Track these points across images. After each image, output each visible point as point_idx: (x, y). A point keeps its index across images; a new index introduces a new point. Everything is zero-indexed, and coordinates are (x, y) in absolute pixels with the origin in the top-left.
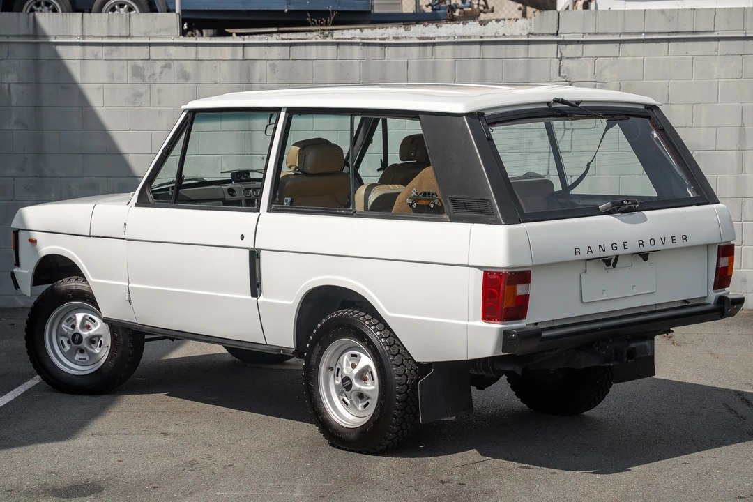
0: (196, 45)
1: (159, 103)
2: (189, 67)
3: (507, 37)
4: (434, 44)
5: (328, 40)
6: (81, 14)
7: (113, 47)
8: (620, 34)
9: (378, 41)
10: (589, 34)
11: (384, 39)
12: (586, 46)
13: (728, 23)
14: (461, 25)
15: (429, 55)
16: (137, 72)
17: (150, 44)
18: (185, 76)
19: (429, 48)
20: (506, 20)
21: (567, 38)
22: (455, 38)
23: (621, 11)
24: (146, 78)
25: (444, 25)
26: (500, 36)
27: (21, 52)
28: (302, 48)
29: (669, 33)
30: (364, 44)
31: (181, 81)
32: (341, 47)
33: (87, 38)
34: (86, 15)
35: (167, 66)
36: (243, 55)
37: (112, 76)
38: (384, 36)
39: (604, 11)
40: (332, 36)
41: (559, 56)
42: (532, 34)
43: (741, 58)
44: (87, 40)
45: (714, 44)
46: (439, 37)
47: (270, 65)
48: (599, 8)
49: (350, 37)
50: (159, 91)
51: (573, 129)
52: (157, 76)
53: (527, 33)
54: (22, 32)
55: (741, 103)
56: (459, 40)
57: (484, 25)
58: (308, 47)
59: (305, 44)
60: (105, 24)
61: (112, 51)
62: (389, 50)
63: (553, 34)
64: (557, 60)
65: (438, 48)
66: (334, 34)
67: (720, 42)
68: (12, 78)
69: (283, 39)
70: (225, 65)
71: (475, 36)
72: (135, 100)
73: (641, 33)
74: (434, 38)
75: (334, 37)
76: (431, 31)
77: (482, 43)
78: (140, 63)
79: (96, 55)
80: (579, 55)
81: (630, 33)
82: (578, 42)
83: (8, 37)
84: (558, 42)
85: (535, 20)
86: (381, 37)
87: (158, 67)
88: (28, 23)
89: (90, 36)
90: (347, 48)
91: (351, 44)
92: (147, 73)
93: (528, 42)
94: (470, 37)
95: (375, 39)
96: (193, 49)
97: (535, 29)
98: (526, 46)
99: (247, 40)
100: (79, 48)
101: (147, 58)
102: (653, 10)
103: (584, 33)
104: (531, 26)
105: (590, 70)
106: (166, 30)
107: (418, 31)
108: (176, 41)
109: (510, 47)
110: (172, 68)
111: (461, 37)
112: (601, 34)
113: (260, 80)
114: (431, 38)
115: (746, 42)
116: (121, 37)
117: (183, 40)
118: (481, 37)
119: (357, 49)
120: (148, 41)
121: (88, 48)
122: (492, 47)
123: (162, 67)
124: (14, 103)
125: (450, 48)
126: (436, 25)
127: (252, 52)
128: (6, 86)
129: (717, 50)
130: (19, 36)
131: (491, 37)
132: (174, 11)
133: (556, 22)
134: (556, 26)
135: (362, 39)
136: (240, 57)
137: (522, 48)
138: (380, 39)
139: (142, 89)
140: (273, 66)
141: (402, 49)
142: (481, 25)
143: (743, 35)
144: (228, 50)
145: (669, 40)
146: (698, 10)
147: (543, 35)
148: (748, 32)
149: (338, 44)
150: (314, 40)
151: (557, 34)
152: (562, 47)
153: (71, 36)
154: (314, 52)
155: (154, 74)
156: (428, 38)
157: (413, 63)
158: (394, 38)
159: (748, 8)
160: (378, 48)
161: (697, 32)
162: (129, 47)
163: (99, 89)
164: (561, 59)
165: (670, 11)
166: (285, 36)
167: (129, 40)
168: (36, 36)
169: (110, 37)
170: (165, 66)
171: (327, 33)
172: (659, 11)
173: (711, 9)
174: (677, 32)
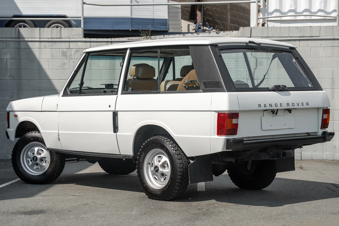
0: (90, 42)
1: (73, 67)
6: (39, 28)
7: (53, 43)
8: (278, 37)
13: (326, 33)
16: (64, 54)
17: (70, 42)
20: (228, 31)
23: (279, 27)
24: (68, 56)
25: (200, 34)
27: (12, 45)
29: (300, 37)
33: (42, 39)
34: (42, 29)
35: (77, 51)
37: (52, 56)
39: (271, 27)
40: (151, 38)
42: (240, 37)
43: (332, 48)
44: (42, 40)
45: (320, 41)
48: (269, 26)
49: (159, 39)
50: (74, 62)
51: (258, 79)
52: (73, 56)
54: (13, 36)
55: (332, 68)
57: (218, 34)
60: (50, 33)
61: (53, 44)
63: (249, 37)
66: (152, 38)
67: (323, 41)
68: (8, 56)
69: (129, 39)
72: (63, 66)
73: (287, 37)
78: (65, 50)
79: (46, 46)
81: (283, 37)
83: (7, 38)
85: (240, 31)
87: (73, 52)
88: (16, 32)
92: (68, 54)
96: (89, 44)
97: (241, 35)
99: (113, 40)
100: (38, 43)
101: (68, 47)
102: (293, 27)
103: (263, 37)
104: (239, 34)
106: (77, 35)
107: (189, 36)
108: (81, 40)
110: (80, 52)
112: (270, 37)
115: (334, 41)
116: (57, 38)
117: (84, 39)
120: (69, 40)
121: (42, 43)
123: (75, 52)
124: (9, 68)
126: (197, 34)
128: (5, 60)
129: (321, 45)
130: (11, 38)
132: (80, 27)
133: (250, 32)
134: (250, 34)
139: (66, 61)
142: (217, 34)
143: (333, 38)
144: (104, 44)
145: (300, 40)
146: (313, 27)
148: (335, 36)
153: (34, 38)
155: (71, 55)
159: (335, 26)
161: (312, 36)
162: (60, 43)
163: (47, 61)
165: (300, 27)
166: (130, 38)
167: (60, 40)
168: (19, 38)
169: (52, 38)
170: (76, 51)
171: (149, 37)
172: (295, 27)
173: (318, 26)
174: (303, 37)
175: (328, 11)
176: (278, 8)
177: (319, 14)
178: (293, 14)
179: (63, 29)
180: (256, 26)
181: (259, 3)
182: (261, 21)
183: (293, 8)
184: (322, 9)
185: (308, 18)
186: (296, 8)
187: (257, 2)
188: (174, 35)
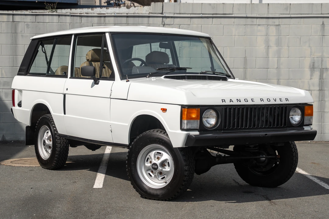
3: (139, 14)
4: (105, 17)
5: (55, 13)
8: (191, 14)
9: (78, 14)
10: (177, 13)
11: (81, 14)
12: (175, 19)
13: (239, 10)
14: (118, 8)
15: (102, 22)
19: (103, 18)
20: (139, 7)
21: (167, 15)
22: (115, 14)
23: (191, 3)
25: (110, 8)
26: (136, 14)
28: (42, 17)
29: (213, 14)
30: (72, 16)
32: (61, 17)
36: (13, 20)
38: (82, 12)
39: (184, 3)
40: (57, 12)
41: (163, 24)
43: (245, 26)
45: (233, 19)
46: (107, 13)
47: (26, 25)
48: (182, 2)
49: (65, 12)
53: (148, 13)
55: (245, 47)
56: (117, 15)
57: (129, 9)
58: (45, 17)
59: (43, 15)
62: (83, 19)
63: (160, 13)
65: (107, 18)
67: (236, 19)
69: (32, 12)
70: (4, 24)
71: (124, 13)
73: (200, 14)
74: (105, 14)
75: (58, 12)
76: (104, 11)
77: (127, 17)
80: (172, 23)
81: (195, 14)
82: (172, 17)
84: (163, 17)
85: (152, 6)
86: (80, 13)
90: (63, 17)
91: (66, 15)
93: (149, 17)
94: (122, 14)
95: (77, 14)
97: (152, 11)
99: (15, 12)
102: (206, 3)
103: (175, 13)
104: (150, 9)
107: (97, 11)
109: (140, 19)
111: (118, 13)
112: (182, 14)
113: (21, 32)
114: (103, 14)
115: (247, 19)
118: (127, 14)
119: (68, 18)
122: (132, 18)
125: (113, 18)
126: (106, 8)
127: (17, 18)
129: (234, 23)
131: (132, 14)
133: (162, 8)
134: (162, 10)
135: (71, 13)
136: (11, 20)
137: (146, 19)
138: (80, 14)
140: (28, 25)
141: (90, 18)
142: (127, 8)
143: (246, 16)
144: (5, 17)
145: (213, 17)
146: (226, 4)
147: (156, 13)
148: (247, 15)
149: (59, 15)
150: (47, 13)
151: (162, 13)
152: (164, 19)
154: (47, 19)
158: (86, 13)
159: (248, 4)
160: (78, 18)
161: (225, 14)
165: (213, 4)
166: (34, 11)
171: (54, 10)
172: (208, 4)
173: (231, 4)
174: (216, 14)
180: (168, 2)
188: (82, 9)
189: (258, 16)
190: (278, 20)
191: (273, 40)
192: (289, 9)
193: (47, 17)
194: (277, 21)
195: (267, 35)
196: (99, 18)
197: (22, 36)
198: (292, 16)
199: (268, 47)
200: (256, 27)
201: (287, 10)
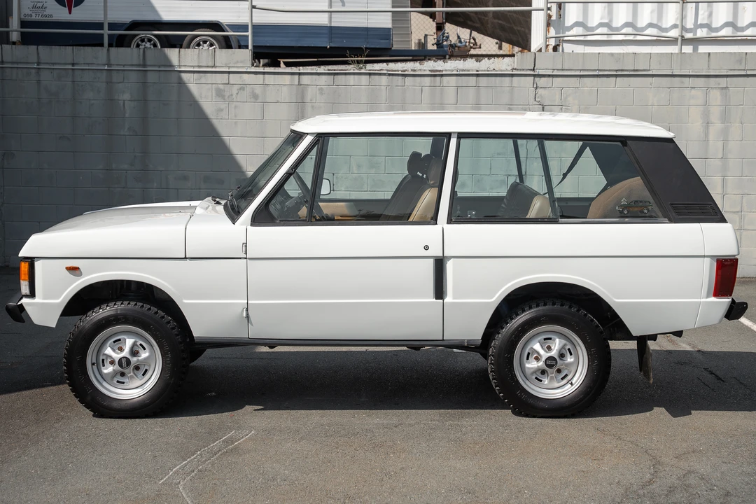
0: (264, 73)
1: (236, 116)
2: (258, 90)
3: (496, 71)
4: (442, 75)
5: (363, 71)
6: (178, 49)
7: (202, 74)
8: (581, 70)
9: (400, 72)
10: (558, 70)
11: (404, 71)
12: (555, 79)
13: (660, 64)
14: (462, 61)
15: (438, 84)
16: (220, 93)
17: (229, 73)
18: (255, 96)
19: (438, 79)
20: (496, 59)
21: (541, 72)
22: (457, 71)
23: (582, 53)
24: (226, 98)
25: (449, 61)
26: (491, 71)
27: (133, 77)
28: (343, 77)
29: (617, 71)
30: (390, 75)
31: (252, 100)
32: (372, 76)
33: (182, 67)
34: (183, 50)
35: (242, 89)
36: (299, 82)
37: (200, 96)
38: (405, 69)
39: (569, 54)
40: (365, 68)
41: (535, 86)
42: (515, 69)
43: (669, 90)
44: (183, 69)
45: (650, 79)
46: (446, 70)
47: (319, 89)
48: (565, 51)
49: (379, 69)
50: (236, 107)
52: (234, 96)
53: (510, 68)
54: (135, 63)
55: (669, 124)
56: (461, 73)
57: (479, 62)
58: (348, 76)
59: (346, 74)
60: (196, 57)
61: (201, 77)
62: (408, 80)
63: (531, 70)
64: (534, 89)
65: (444, 78)
66: (367, 67)
67: (654, 78)
68: (127, 96)
69: (329, 70)
70: (285, 89)
71: (472, 70)
72: (218, 114)
73: (595, 70)
74: (442, 71)
75: (367, 69)
76: (439, 65)
77: (478, 75)
78: (221, 87)
79: (189, 80)
80: (550, 85)
81: (588, 70)
82: (549, 76)
83: (124, 66)
84: (535, 76)
85: (518, 59)
86: (402, 69)
87: (235, 89)
88: (139, 55)
89: (185, 66)
90: (377, 77)
91: (380, 74)
92: (227, 94)
93: (512, 75)
94: (469, 71)
95: (398, 71)
96: (261, 76)
97: (517, 66)
98: (511, 78)
99: (302, 69)
100: (176, 75)
101: (227, 82)
102: (605, 53)
103: (554, 69)
104: (514, 63)
105: (558, 97)
106: (241, 62)
107: (430, 65)
108: (248, 70)
109: (498, 79)
110: (246, 91)
111: (462, 70)
112: (567, 70)
113: (311, 100)
114: (440, 71)
116: (208, 66)
117: (253, 69)
118: (477, 71)
119: (384, 78)
120: (228, 70)
121: (183, 75)
122: (485, 78)
123: (238, 90)
124: (127, 115)
125: (454, 78)
126: (443, 61)
127: (305, 79)
128: (121, 103)
129: (651, 84)
130: (132, 65)
131: (484, 71)
132: (247, 47)
133: (533, 61)
134: (533, 64)
135: (388, 71)
136: (297, 83)
137: (508, 79)
138: (402, 71)
139: (223, 106)
140: (321, 90)
141: (418, 79)
142: (477, 62)
143: (671, 73)
144: (288, 77)
145: (616, 76)
146: (638, 54)
147: (523, 70)
148: (674, 71)
149: (370, 74)
150: (351, 71)
151: (534, 70)
152: (537, 79)
154: (352, 80)
155: (232, 95)
156: (437, 71)
157: (426, 90)
158: (411, 70)
159: (674, 53)
160: (400, 78)
161: (637, 70)
162: (214, 75)
163: (191, 105)
164: (536, 88)
165: (618, 54)
166: (330, 67)
167: (214, 69)
168: (144, 65)
169: (199, 66)
170: (240, 89)
171: (362, 66)
172: (609, 54)
173: (648, 53)
174: (622, 70)
175: (664, 26)
176: (581, 20)
177: (649, 31)
178: (605, 30)
179: (218, 50)
180: (543, 49)
181: (549, 12)
182: (552, 42)
183: (606, 21)
184: (655, 22)
185: (631, 38)
186: (611, 20)
187: (545, 9)
188: (405, 63)
189: (691, 74)
190: (724, 79)
191: (715, 111)
192: (744, 61)
193: (352, 76)
194: (723, 82)
195: (706, 103)
196: (432, 78)
197: (313, 107)
198: (749, 73)
199: (708, 123)
200: (687, 91)
201: (741, 64)
